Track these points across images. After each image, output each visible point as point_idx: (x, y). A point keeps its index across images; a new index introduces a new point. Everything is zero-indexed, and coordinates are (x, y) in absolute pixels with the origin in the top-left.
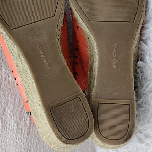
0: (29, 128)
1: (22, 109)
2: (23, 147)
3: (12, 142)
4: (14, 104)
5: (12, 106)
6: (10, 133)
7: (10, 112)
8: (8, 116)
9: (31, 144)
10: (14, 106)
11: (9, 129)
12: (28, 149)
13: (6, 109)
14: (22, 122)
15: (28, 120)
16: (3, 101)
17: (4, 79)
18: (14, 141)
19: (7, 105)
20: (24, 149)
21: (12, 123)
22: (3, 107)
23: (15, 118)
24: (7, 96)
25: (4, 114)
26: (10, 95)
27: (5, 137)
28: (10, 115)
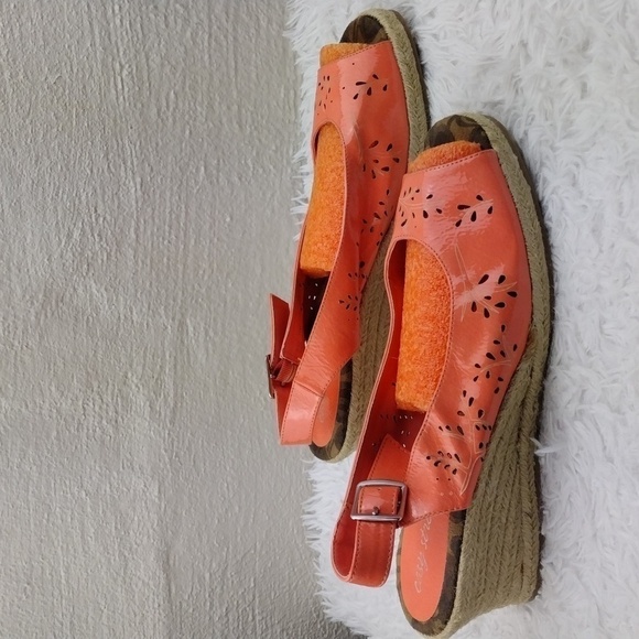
0: (174, 412)
1: (160, 375)
2: (162, 447)
3: (142, 437)
4: (144, 365)
5: (140, 369)
6: (139, 420)
7: (135, 381)
8: (134, 387)
9: (178, 442)
10: (144, 369)
11: (136, 412)
12: (172, 452)
13: (130, 375)
14: (160, 400)
15: (172, 395)
16: (122, 360)
17: (122, 317)
18: (145, 435)
19: (131, 366)
20: (166, 451)
21: (140, 399)
22: (124, 370)
23: (146, 392)
24: (129, 349)
25: (125, 383)
26: (134, 348)
27: (129, 427)
28: (137, 386)
